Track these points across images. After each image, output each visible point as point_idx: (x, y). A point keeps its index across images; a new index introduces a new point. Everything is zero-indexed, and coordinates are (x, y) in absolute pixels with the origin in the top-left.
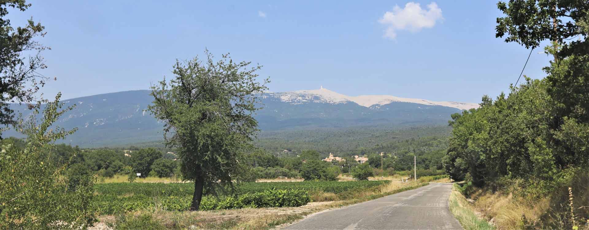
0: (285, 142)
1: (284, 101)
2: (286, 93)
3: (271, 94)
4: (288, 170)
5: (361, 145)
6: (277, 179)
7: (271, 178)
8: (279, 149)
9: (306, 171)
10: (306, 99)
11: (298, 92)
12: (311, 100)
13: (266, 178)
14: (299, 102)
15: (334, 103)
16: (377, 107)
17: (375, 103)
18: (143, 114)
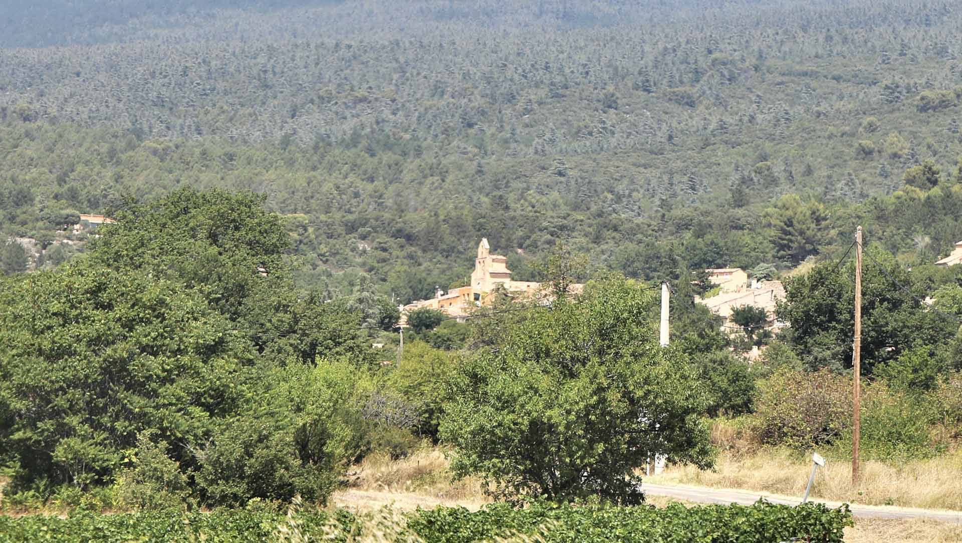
8: (42, 201)
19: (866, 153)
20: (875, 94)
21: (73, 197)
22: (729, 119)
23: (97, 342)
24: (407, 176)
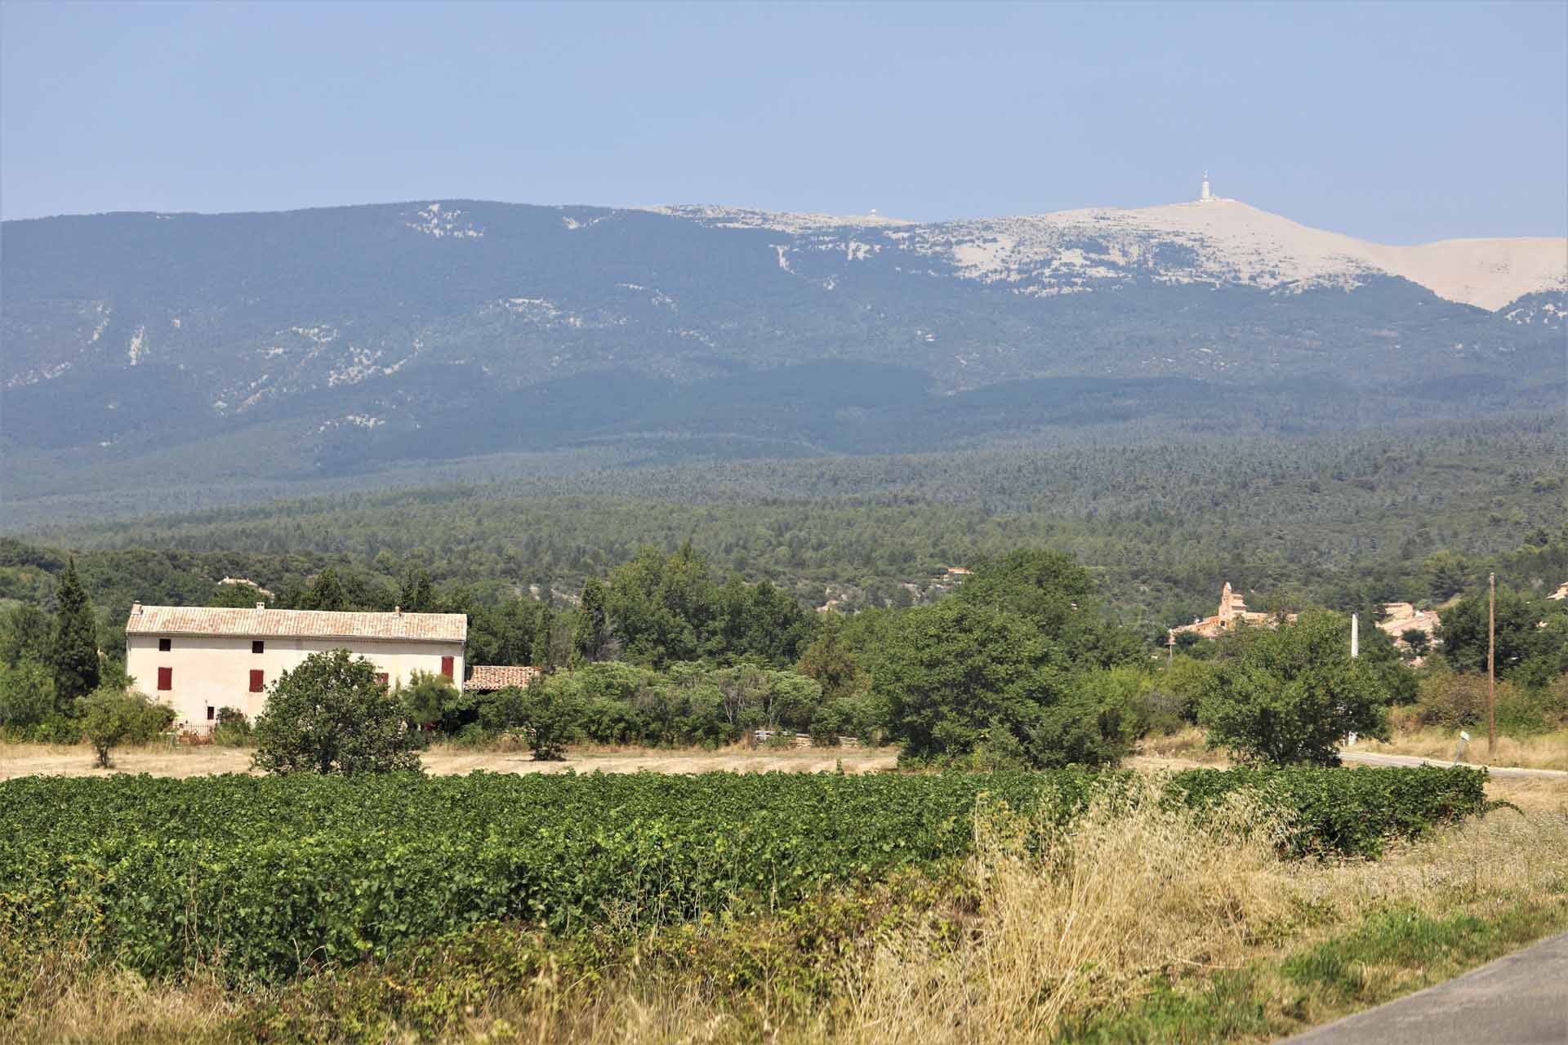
0: (964, 522)
1: (975, 274)
2: (988, 228)
3: (898, 229)
4: (814, 687)
5: (1443, 540)
6: (734, 747)
7: (689, 739)
8: (922, 559)
9: (910, 690)
10: (1112, 265)
11: (1064, 219)
12: (1141, 271)
13: (653, 740)
14: (1068, 279)
15: (1284, 285)
16: (1550, 307)
17: (1536, 287)
18: (132, 354)
19: (1496, 521)
20: (1502, 481)
21: (943, 556)
22: (1399, 499)
23: (961, 655)
24: (1174, 539)
